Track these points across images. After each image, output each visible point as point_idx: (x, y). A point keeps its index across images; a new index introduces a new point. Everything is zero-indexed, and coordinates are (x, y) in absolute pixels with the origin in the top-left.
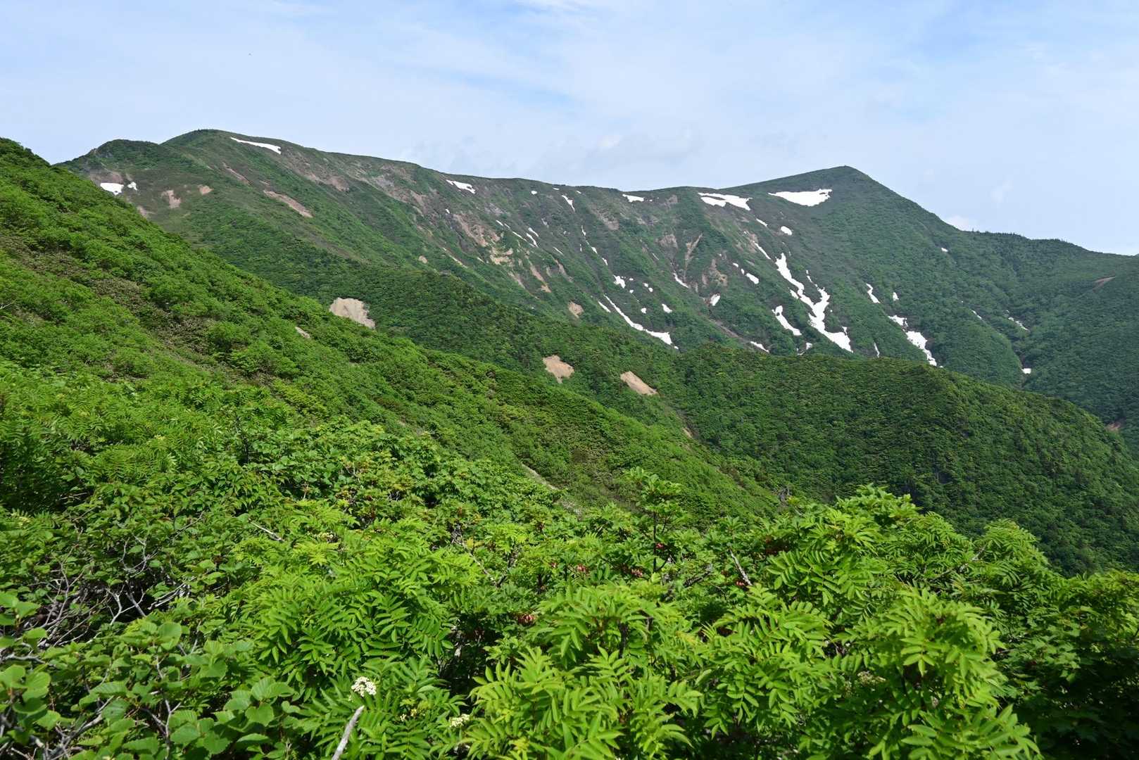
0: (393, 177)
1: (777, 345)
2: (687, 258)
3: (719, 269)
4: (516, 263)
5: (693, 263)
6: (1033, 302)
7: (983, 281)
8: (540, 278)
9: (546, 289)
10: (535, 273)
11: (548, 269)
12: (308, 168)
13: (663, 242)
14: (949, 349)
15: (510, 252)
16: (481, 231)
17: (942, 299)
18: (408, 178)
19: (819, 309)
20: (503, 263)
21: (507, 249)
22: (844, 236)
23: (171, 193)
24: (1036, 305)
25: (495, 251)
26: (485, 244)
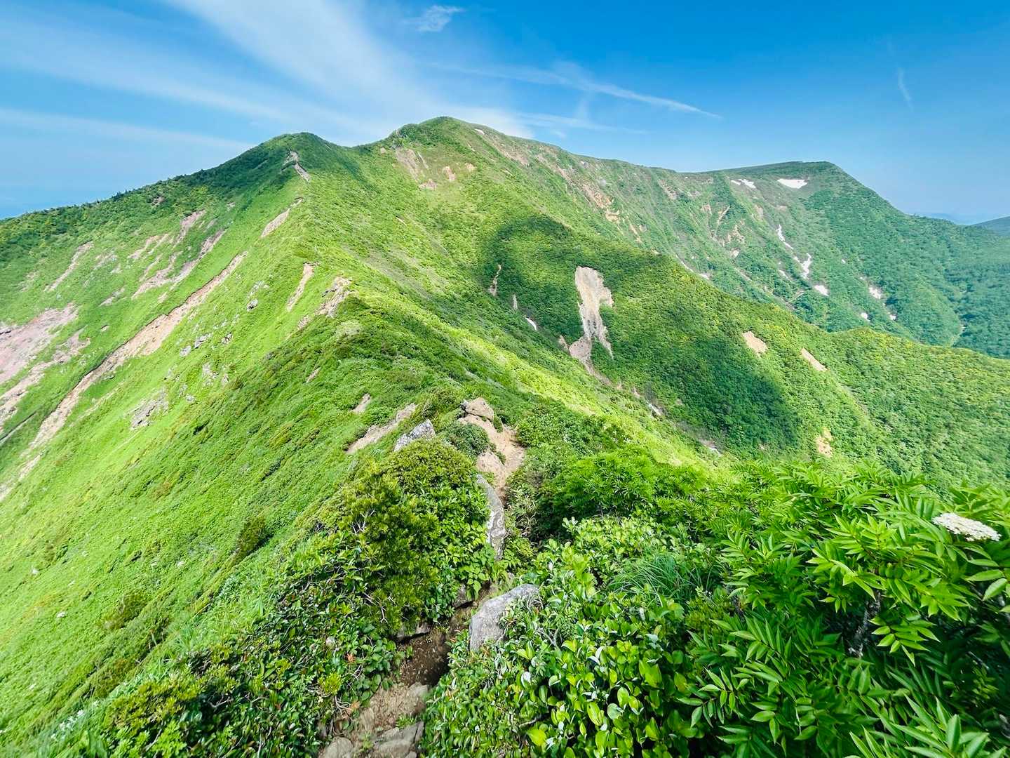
0: (547, 156)
1: (779, 289)
2: (718, 223)
3: (740, 231)
4: (621, 221)
5: (722, 226)
6: (967, 274)
7: (926, 254)
8: (636, 233)
9: (638, 239)
10: (633, 229)
11: (640, 226)
12: (504, 148)
13: (702, 209)
14: (903, 303)
15: (618, 213)
16: (600, 197)
17: (896, 265)
18: (555, 156)
19: (806, 265)
20: (613, 221)
21: (616, 211)
22: (822, 212)
23: (448, 168)
24: (969, 276)
25: (608, 212)
26: (602, 207)
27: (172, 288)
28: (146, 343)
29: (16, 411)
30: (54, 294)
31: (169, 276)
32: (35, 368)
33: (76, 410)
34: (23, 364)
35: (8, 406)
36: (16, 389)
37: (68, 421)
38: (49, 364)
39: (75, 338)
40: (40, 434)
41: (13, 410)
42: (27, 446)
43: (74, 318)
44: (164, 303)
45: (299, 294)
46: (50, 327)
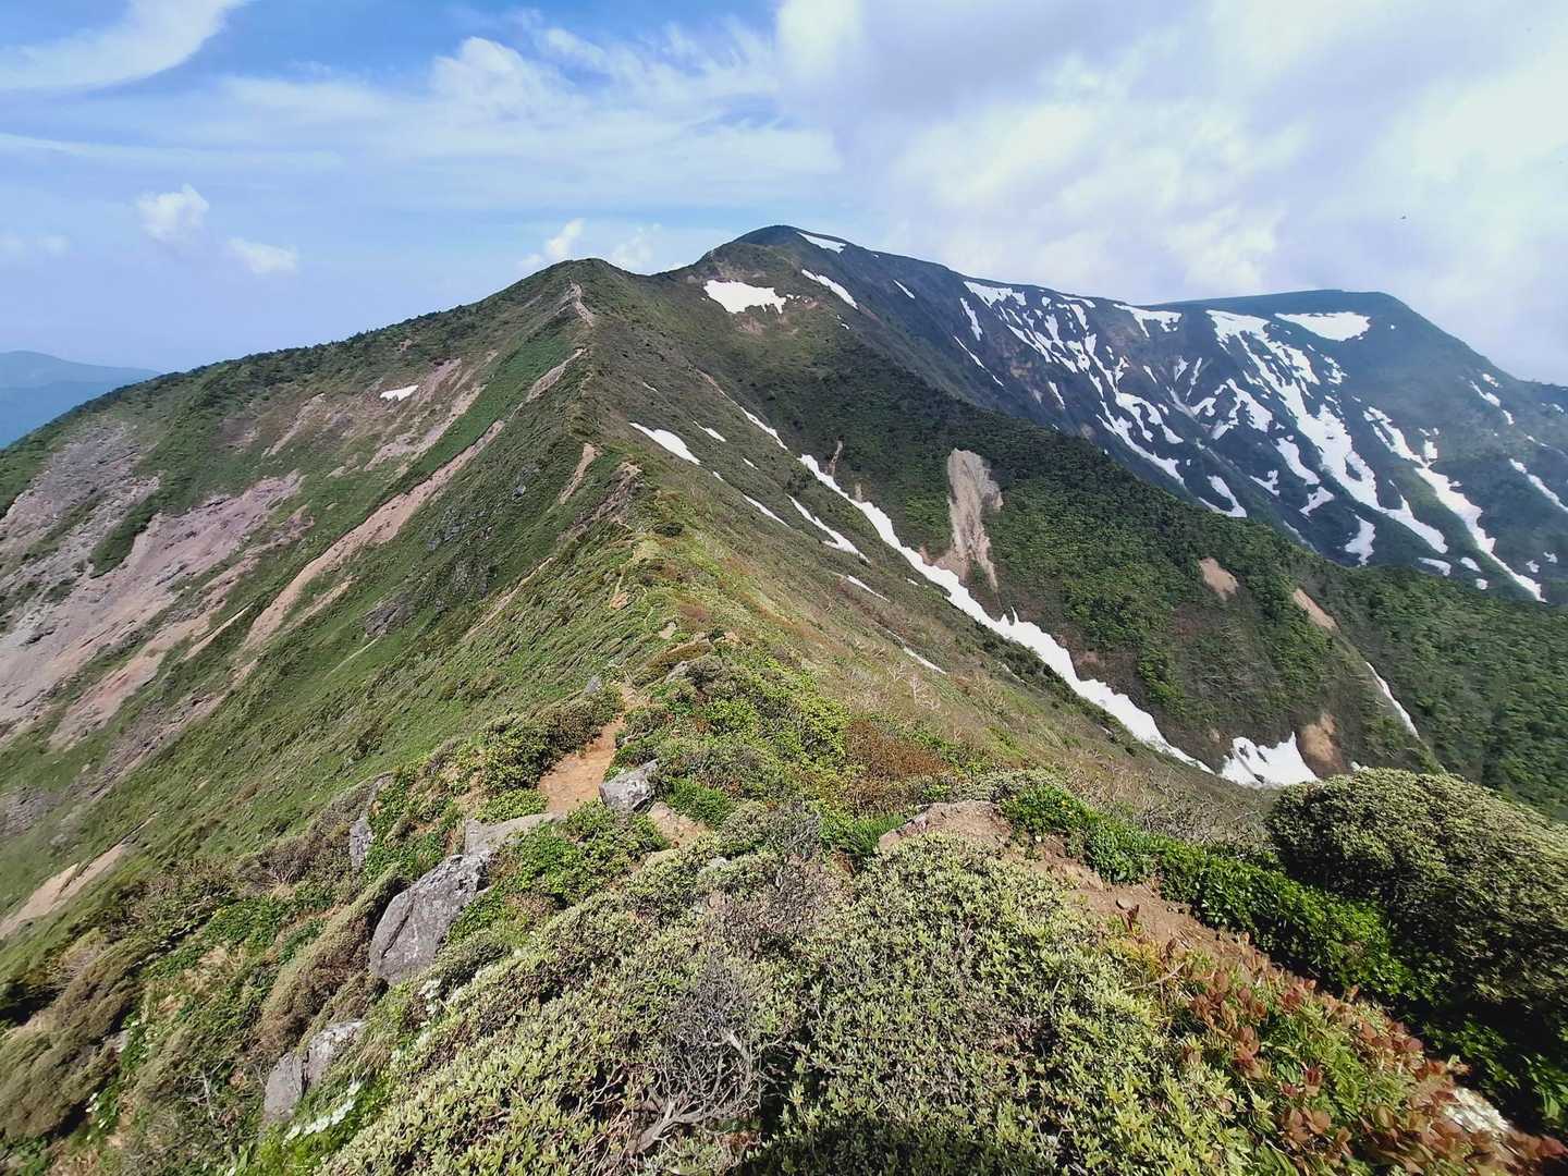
0: (925, 279)
4: (1034, 377)
8: (1057, 396)
10: (1053, 390)
11: (1064, 385)
15: (1029, 365)
16: (1004, 340)
18: (938, 279)
20: (1021, 376)
25: (1014, 363)
26: (1006, 355)
27: (413, 458)
28: (379, 529)
29: (223, 604)
30: (274, 458)
31: (411, 442)
32: (248, 551)
33: (297, 607)
34: (235, 545)
35: (216, 595)
36: (225, 575)
37: (287, 618)
38: (265, 547)
39: (297, 516)
40: (251, 634)
41: (220, 601)
42: (237, 647)
43: (296, 490)
44: (404, 478)
45: (576, 482)
46: (267, 500)
